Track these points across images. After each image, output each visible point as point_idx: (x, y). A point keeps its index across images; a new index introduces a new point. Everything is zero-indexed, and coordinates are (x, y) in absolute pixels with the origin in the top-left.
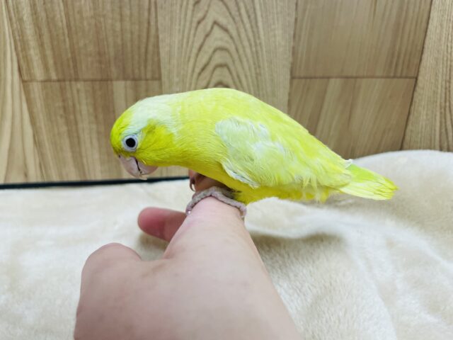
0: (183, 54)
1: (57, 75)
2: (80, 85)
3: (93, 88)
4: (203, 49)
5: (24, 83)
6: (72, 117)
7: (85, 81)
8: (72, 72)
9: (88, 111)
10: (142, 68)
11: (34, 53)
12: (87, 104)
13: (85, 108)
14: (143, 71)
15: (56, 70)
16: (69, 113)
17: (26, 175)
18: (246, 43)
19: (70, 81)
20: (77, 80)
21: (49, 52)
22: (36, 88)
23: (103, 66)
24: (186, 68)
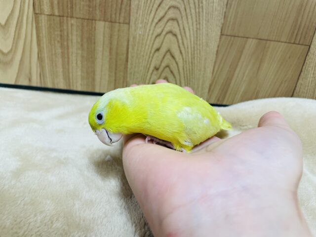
0: (147, 8)
1: (59, 12)
2: (73, 21)
3: (82, 24)
4: (161, 5)
5: (36, 15)
6: (65, 43)
7: (77, 18)
8: (69, 10)
9: (77, 39)
10: (118, 14)
12: (77, 35)
13: (75, 38)
14: (118, 18)
15: (59, 8)
16: (64, 40)
17: (30, 80)
18: (192, 5)
19: (67, 17)
20: (72, 17)
22: (43, 19)
23: (91, 9)
24: (148, 18)
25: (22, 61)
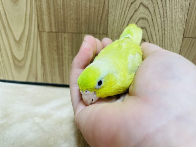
0: (121, 21)
1: (55, 29)
2: (66, 35)
3: (72, 37)
4: (133, 18)
5: (40, 33)
6: (60, 51)
7: (68, 33)
8: (63, 28)
9: (69, 48)
10: (98, 28)
11: (45, 18)
12: (68, 45)
14: (98, 31)
15: (55, 27)
16: (59, 49)
17: (36, 78)
18: (158, 16)
19: (61, 33)
20: (65, 32)
21: (52, 18)
22: (45, 35)
23: (78, 26)
24: (121, 29)
25: (31, 65)
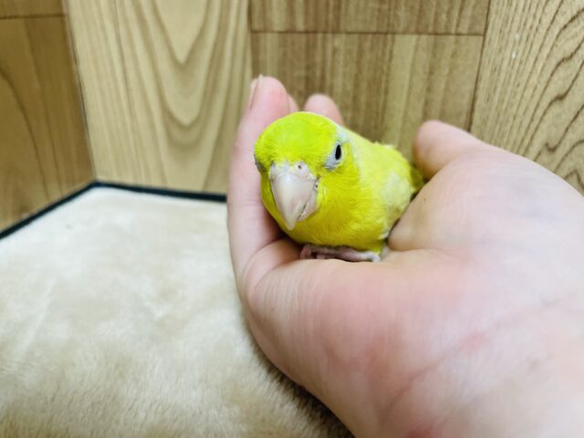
1: (306, 22)
2: (339, 41)
3: (360, 46)
5: (254, 33)
7: (348, 33)
8: (331, 16)
10: (456, 13)
12: (344, 74)
14: (455, 23)
15: (306, 13)
19: (325, 32)
20: (336, 31)
23: (385, 7)
25: (219, 142)
